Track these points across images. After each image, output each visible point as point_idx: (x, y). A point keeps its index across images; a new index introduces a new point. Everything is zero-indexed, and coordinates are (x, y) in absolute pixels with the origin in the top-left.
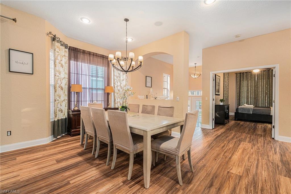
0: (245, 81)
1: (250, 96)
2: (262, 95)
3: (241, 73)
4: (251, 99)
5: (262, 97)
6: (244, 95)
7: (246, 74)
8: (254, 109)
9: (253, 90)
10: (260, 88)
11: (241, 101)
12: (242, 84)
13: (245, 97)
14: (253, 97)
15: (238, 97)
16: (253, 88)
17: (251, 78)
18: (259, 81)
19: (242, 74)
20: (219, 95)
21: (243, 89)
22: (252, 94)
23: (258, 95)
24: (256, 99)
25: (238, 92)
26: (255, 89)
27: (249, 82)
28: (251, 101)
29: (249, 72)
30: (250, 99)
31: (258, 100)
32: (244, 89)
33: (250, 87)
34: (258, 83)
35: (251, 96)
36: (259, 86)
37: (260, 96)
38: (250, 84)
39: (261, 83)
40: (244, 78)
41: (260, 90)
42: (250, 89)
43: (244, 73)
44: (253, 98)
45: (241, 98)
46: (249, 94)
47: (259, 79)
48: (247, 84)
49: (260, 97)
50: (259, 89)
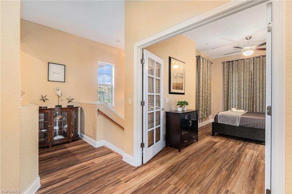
0: (236, 73)
1: (242, 95)
2: (261, 93)
3: (229, 62)
4: (245, 100)
5: (261, 97)
6: (234, 94)
7: (237, 62)
8: (243, 118)
9: (248, 86)
10: (258, 84)
11: (229, 103)
12: (232, 78)
13: (236, 97)
14: (248, 96)
15: (225, 97)
16: (248, 84)
17: (244, 69)
18: (256, 72)
19: (231, 63)
20: (184, 94)
21: (233, 85)
22: (246, 93)
23: (255, 95)
24: (252, 100)
25: (225, 90)
26: (250, 85)
27: (241, 74)
28: (245, 102)
29: (241, 60)
30: (242, 100)
31: (255, 101)
32: (235, 85)
33: (242, 82)
34: (254, 75)
35: (245, 96)
36: (256, 80)
37: (258, 95)
38: (242, 78)
39: (260, 76)
40: (234, 68)
41: (258, 86)
42: (242, 85)
43: (234, 61)
44: (247, 98)
45: (230, 99)
46: (241, 92)
47: (256, 69)
48: (239, 78)
49: (258, 97)
50: (256, 85)
